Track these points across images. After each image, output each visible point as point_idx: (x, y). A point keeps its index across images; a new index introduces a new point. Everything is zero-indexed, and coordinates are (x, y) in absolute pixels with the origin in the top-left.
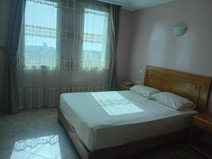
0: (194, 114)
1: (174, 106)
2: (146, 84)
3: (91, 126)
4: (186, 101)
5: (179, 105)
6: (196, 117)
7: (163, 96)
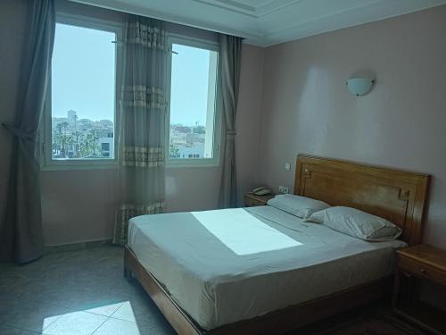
0: (399, 248)
1: (359, 233)
2: (299, 191)
3: (206, 278)
4: (382, 222)
5: (370, 230)
6: (403, 253)
7: (335, 215)
